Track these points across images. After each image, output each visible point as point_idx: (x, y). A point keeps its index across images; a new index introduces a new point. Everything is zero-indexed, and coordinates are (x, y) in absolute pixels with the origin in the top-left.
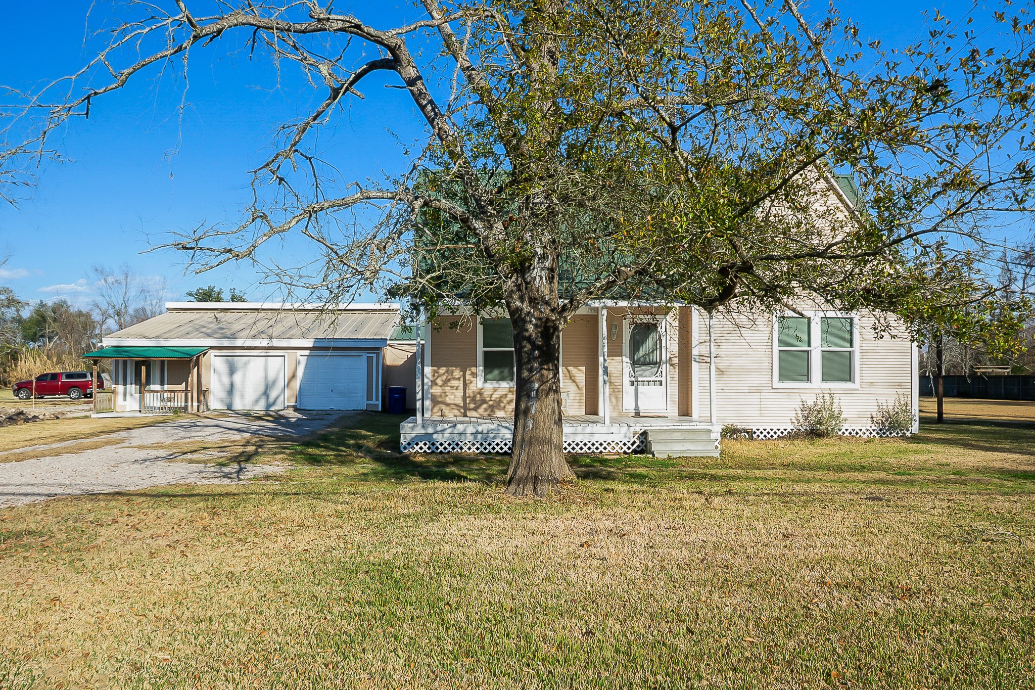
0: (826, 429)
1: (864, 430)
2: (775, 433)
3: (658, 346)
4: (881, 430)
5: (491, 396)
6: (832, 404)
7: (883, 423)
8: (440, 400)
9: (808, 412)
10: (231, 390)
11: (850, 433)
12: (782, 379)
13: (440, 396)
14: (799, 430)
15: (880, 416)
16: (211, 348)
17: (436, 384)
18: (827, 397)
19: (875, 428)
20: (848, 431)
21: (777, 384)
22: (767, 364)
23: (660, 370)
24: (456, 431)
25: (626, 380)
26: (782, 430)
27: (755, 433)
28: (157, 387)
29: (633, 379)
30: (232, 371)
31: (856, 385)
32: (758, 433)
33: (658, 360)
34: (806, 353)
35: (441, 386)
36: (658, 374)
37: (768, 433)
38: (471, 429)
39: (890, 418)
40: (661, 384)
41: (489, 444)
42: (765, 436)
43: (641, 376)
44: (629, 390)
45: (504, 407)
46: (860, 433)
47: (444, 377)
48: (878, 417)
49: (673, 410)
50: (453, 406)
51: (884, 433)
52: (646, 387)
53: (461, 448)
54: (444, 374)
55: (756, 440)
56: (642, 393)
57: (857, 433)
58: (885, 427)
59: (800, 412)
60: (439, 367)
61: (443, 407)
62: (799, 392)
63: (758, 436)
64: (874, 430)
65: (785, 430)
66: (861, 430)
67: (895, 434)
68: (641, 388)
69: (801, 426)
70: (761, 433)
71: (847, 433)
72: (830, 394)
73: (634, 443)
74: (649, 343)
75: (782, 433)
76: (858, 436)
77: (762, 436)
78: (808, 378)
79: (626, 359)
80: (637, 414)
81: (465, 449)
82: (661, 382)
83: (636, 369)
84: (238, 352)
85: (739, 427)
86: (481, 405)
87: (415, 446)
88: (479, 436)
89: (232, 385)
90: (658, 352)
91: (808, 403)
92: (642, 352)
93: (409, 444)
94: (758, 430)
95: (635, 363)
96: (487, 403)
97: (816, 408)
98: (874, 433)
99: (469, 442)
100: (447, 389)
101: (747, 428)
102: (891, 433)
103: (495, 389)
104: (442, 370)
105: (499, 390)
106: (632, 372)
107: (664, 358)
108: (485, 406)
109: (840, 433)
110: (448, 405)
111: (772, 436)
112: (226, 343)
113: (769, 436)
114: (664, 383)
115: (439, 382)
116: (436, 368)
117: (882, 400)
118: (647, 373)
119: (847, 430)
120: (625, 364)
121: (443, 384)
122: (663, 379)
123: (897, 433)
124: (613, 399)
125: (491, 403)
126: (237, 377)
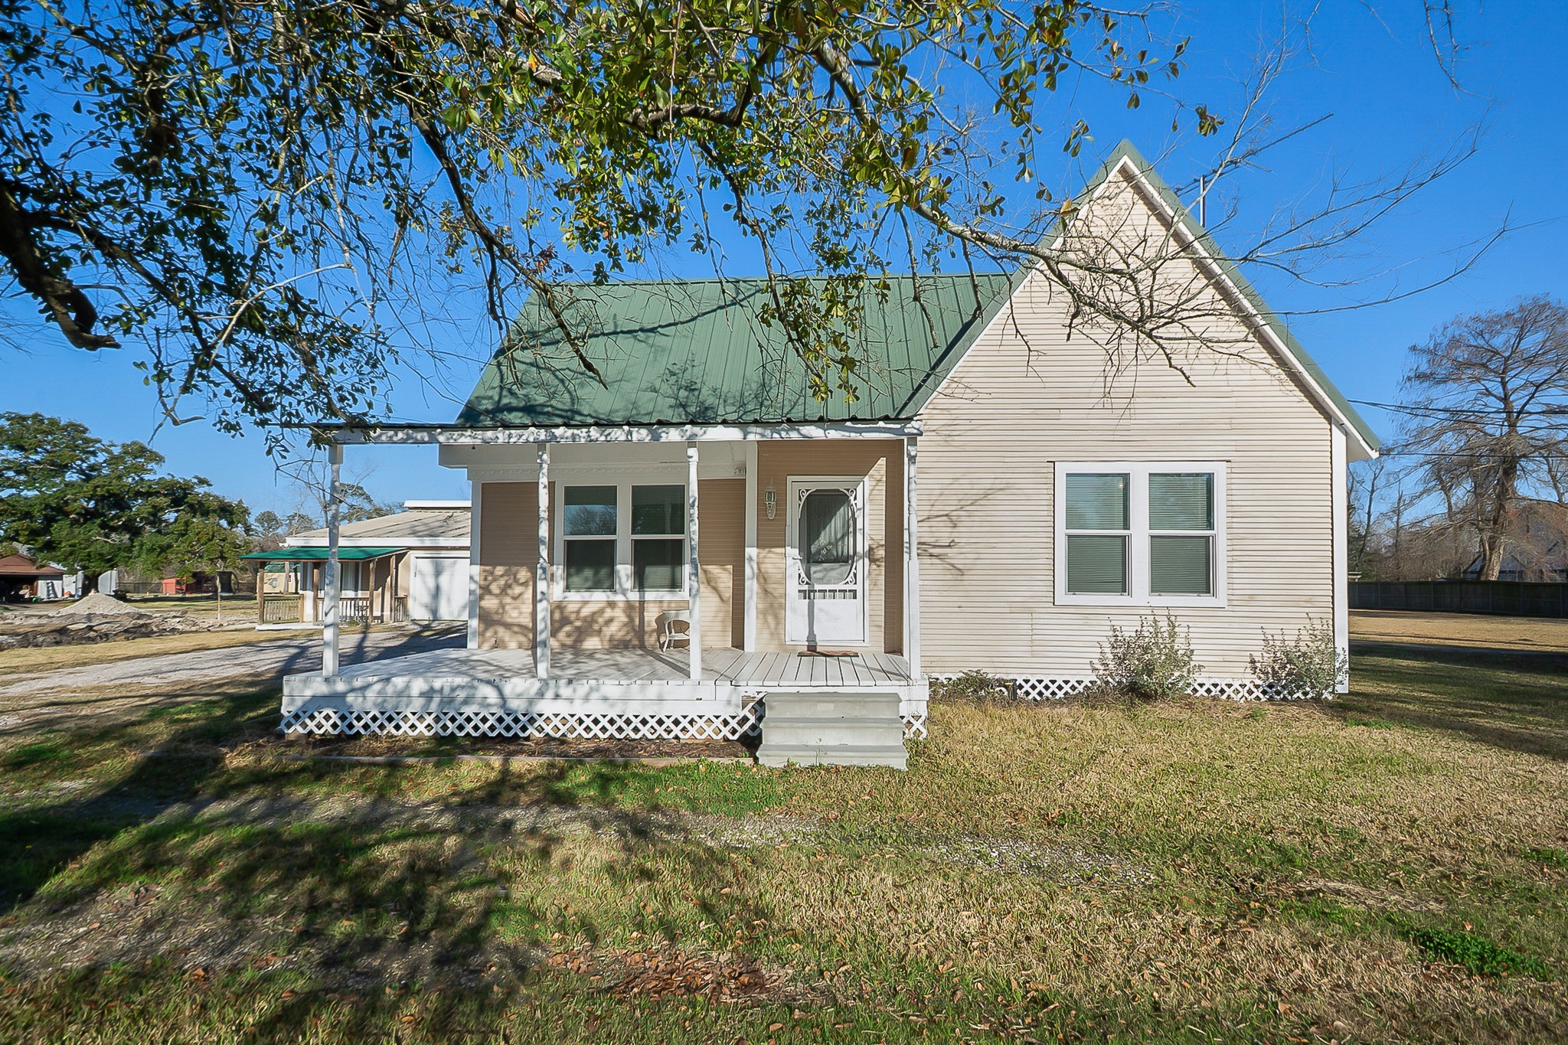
0: (1161, 685)
1: (1236, 685)
2: (1060, 688)
3: (851, 529)
4: (1271, 686)
5: (578, 612)
6: (1173, 635)
7: (1275, 673)
8: (496, 617)
9: (1123, 650)
10: (437, 593)
11: (1209, 691)
12: (1074, 586)
13: (497, 613)
14: (1107, 683)
15: (1268, 658)
16: (410, 548)
17: (490, 592)
18: (1163, 624)
19: (1259, 682)
20: (1205, 688)
21: (1063, 597)
22: (1044, 560)
23: (853, 570)
24: (390, 689)
25: (793, 587)
26: (1073, 682)
27: (1021, 687)
28: (351, 594)
29: (806, 587)
30: (438, 573)
31: (1221, 598)
32: (1027, 687)
33: (851, 553)
34: (1120, 540)
35: (497, 596)
36: (849, 579)
37: (1047, 687)
38: (418, 685)
39: (1290, 662)
40: (855, 597)
41: (453, 720)
42: (1040, 694)
43: (821, 580)
44: (796, 605)
45: (600, 631)
46: (1229, 691)
47: (502, 582)
48: (1264, 659)
49: (873, 642)
50: (516, 629)
51: (1278, 693)
52: (828, 601)
53: (398, 727)
54: (502, 576)
55: (1022, 700)
56: (821, 610)
57: (1222, 691)
58: (1279, 680)
59: (1108, 650)
60: (494, 565)
61: (501, 630)
62: (1107, 611)
63: (1027, 693)
64: (1258, 687)
65: (1079, 682)
66: (1230, 686)
67: (1299, 694)
68: (819, 602)
69: (1111, 675)
70: (1033, 687)
71: (1202, 691)
72: (1169, 617)
73: (745, 719)
74: (836, 523)
75: (1073, 688)
76: (1224, 697)
77: (1034, 694)
78: (1122, 585)
79: (793, 552)
80: (812, 650)
81: (405, 727)
82: (855, 592)
83: (813, 569)
84: (444, 553)
85: (990, 676)
86: (561, 628)
87: (308, 721)
88: (436, 700)
89: (438, 588)
90: (851, 540)
91: (1127, 634)
92: (823, 539)
93: (297, 717)
94: (1026, 681)
95: (810, 559)
96: (571, 623)
97: (1141, 642)
98: (1257, 693)
99: (414, 714)
100: (508, 600)
101: (1005, 677)
102: (1291, 693)
103: (586, 603)
104: (499, 570)
105: (589, 605)
106: (803, 575)
107: (859, 549)
108: (567, 628)
109: (1189, 691)
110: (508, 626)
111: (1054, 693)
112: (428, 542)
113: (1047, 693)
114: (859, 594)
115: (494, 588)
116: (488, 568)
117: (1273, 629)
118: (830, 577)
119: (1201, 685)
120: (789, 561)
121: (501, 594)
122: (858, 588)
123: (1305, 694)
124: (770, 619)
125: (578, 624)
126: (444, 580)
